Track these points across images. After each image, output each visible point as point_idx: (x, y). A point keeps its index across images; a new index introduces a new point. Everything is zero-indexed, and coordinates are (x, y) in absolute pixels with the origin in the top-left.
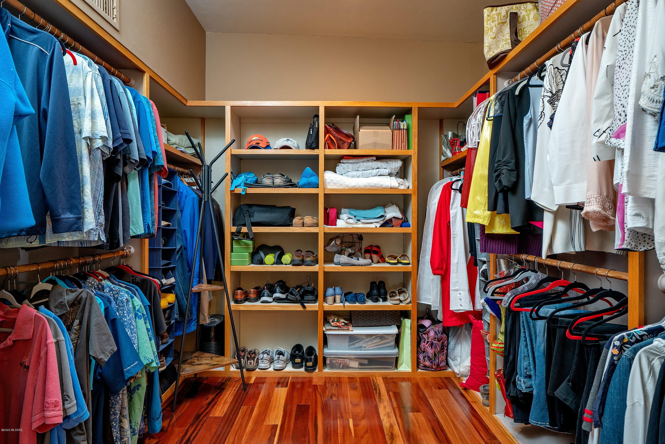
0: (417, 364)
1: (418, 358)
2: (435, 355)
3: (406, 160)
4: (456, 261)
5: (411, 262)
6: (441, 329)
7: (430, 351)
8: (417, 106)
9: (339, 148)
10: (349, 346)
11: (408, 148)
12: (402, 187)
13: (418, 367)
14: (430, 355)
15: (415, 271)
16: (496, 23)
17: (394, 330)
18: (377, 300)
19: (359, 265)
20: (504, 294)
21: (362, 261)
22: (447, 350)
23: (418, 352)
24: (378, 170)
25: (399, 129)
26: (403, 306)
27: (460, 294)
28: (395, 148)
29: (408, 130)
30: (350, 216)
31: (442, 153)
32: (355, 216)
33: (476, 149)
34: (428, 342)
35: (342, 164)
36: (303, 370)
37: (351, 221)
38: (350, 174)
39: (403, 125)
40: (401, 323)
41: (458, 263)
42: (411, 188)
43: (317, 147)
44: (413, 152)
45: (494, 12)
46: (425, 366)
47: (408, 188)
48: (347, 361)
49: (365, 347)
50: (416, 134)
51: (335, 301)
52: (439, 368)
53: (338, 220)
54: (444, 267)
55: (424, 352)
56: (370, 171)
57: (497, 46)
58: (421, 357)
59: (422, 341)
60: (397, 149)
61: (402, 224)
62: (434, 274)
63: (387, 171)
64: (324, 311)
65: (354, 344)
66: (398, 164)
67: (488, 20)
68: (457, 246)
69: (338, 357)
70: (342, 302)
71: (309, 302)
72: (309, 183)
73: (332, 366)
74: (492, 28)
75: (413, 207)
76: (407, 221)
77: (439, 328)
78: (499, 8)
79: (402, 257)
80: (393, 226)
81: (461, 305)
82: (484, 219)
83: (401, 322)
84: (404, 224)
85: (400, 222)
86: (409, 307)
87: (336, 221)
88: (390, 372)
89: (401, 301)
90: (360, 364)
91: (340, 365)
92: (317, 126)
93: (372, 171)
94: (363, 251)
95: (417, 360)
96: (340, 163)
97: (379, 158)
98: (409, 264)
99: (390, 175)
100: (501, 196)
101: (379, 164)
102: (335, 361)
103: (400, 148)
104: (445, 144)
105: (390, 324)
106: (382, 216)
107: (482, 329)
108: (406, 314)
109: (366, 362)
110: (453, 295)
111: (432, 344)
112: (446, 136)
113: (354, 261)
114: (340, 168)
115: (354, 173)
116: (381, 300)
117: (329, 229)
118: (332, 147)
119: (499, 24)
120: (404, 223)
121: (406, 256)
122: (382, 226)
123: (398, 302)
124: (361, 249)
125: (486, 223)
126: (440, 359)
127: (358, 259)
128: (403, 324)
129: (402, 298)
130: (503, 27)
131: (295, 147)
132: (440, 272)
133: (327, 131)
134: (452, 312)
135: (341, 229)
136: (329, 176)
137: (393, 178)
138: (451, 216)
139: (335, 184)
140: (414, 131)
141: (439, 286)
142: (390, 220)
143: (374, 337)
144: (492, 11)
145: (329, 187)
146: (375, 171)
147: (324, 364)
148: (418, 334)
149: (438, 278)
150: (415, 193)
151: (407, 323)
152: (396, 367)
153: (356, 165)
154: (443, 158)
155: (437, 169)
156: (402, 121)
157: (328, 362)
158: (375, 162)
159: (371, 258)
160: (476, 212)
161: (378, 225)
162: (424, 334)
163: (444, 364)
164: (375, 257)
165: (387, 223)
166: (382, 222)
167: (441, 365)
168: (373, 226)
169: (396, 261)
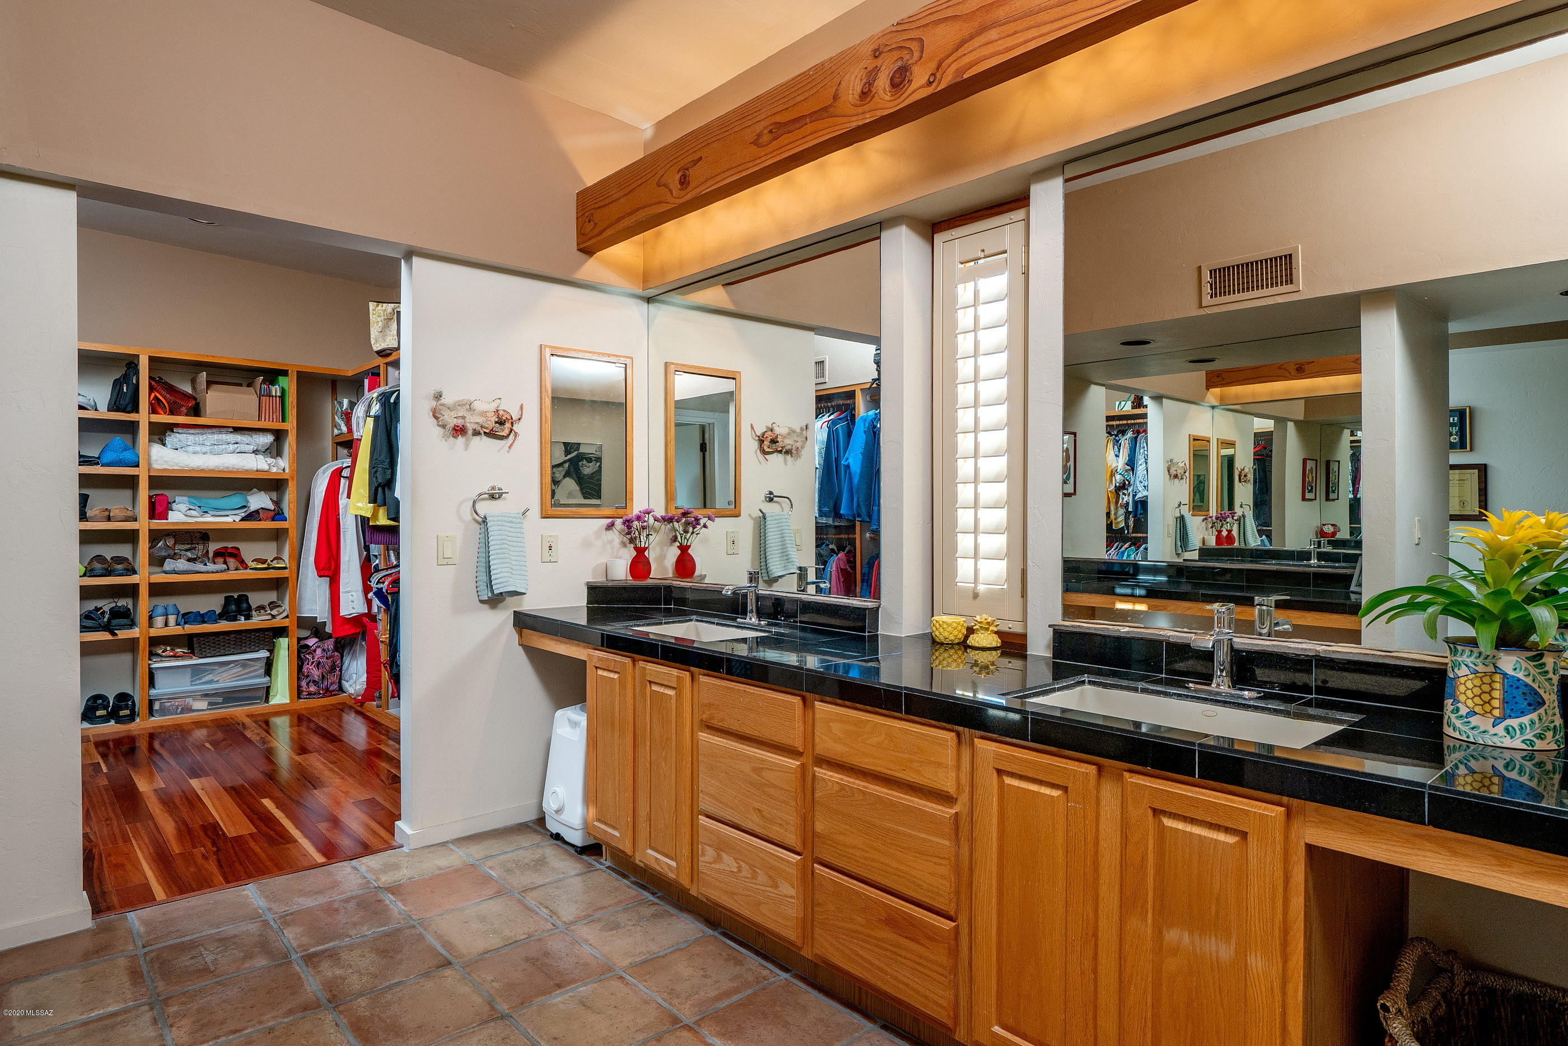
0: (298, 693)
1: (299, 687)
2: (323, 677)
3: (279, 435)
4: (347, 559)
5: (288, 566)
6: (331, 647)
7: (316, 673)
8: (295, 369)
9: (172, 413)
10: (192, 681)
11: (283, 421)
12: (274, 470)
13: (299, 697)
14: (316, 678)
15: (295, 575)
16: (382, 318)
17: (264, 654)
18: (235, 619)
19: (208, 572)
20: (383, 583)
21: (211, 567)
22: (341, 670)
23: (299, 679)
24: (236, 446)
25: (270, 395)
26: (278, 622)
27: (352, 596)
28: (263, 419)
29: (282, 397)
30: (191, 507)
31: (335, 425)
32: (200, 507)
33: (360, 440)
34: (313, 663)
35: (177, 435)
36: (113, 722)
37: (193, 513)
38: (191, 449)
39: (275, 390)
40: (274, 646)
41: (349, 561)
42: (287, 471)
43: (136, 409)
44: (291, 425)
45: (380, 307)
46: (310, 694)
47: (284, 470)
48: (189, 700)
49: (218, 681)
50: (295, 404)
51: (166, 625)
52: (328, 692)
53: (170, 512)
54: (333, 567)
55: (308, 676)
56: (224, 447)
57: (385, 341)
58: (304, 683)
59: (306, 663)
60: (267, 420)
61: (274, 516)
62: (320, 577)
63: (251, 448)
64: (150, 638)
65: (200, 679)
66: (268, 439)
67: (373, 314)
68: (348, 541)
69: (173, 697)
70: (179, 625)
71: (122, 627)
72: (120, 460)
73: (163, 711)
74: (378, 322)
75: (291, 496)
76: (283, 513)
77: (329, 644)
78: (384, 305)
79: (275, 561)
80: (260, 520)
81: (353, 608)
82: (366, 511)
83: (274, 644)
84: (277, 517)
85: (272, 514)
86: (286, 623)
87: (167, 514)
88: (259, 708)
89: (273, 617)
90: (210, 704)
91: (178, 709)
92: (134, 381)
93: (227, 446)
94: (211, 555)
95: (298, 690)
96: (173, 431)
97: (237, 430)
98: (285, 568)
99: (255, 452)
100: (380, 489)
101: (238, 437)
102: (169, 704)
103: (271, 420)
104: (339, 414)
105: (257, 649)
106: (244, 507)
107: (377, 629)
108: (281, 632)
109: (220, 700)
110: (343, 598)
111: (318, 664)
112: (341, 404)
113: (200, 567)
114: (172, 439)
115: (198, 448)
116: (243, 618)
117: (158, 524)
118: (161, 411)
119: (385, 319)
120: (277, 515)
121: (281, 559)
122: (243, 520)
123: (269, 617)
124: (207, 552)
125: (369, 515)
126: (330, 681)
127: (205, 565)
128: (277, 645)
129: (274, 612)
130: (390, 323)
131: (92, 407)
132: (327, 573)
133: (151, 389)
134: (343, 618)
135: (177, 523)
136: (156, 450)
137: (260, 457)
138: (341, 507)
139: (166, 462)
140: (291, 399)
141: (328, 592)
142: (257, 512)
143: (232, 665)
144: (378, 306)
145: (155, 466)
146: (232, 447)
147: (151, 712)
148: (299, 657)
149: (326, 581)
150: (293, 478)
151: (283, 643)
152: (267, 700)
153: (201, 437)
154: (336, 432)
155: (328, 444)
156: (273, 385)
157: (157, 706)
158: (231, 435)
159: (225, 563)
160: (359, 505)
161: (238, 519)
162: (308, 654)
163: (335, 687)
164: (232, 562)
165: (252, 516)
166: (243, 515)
167: (331, 689)
168: (229, 519)
169: (265, 566)
